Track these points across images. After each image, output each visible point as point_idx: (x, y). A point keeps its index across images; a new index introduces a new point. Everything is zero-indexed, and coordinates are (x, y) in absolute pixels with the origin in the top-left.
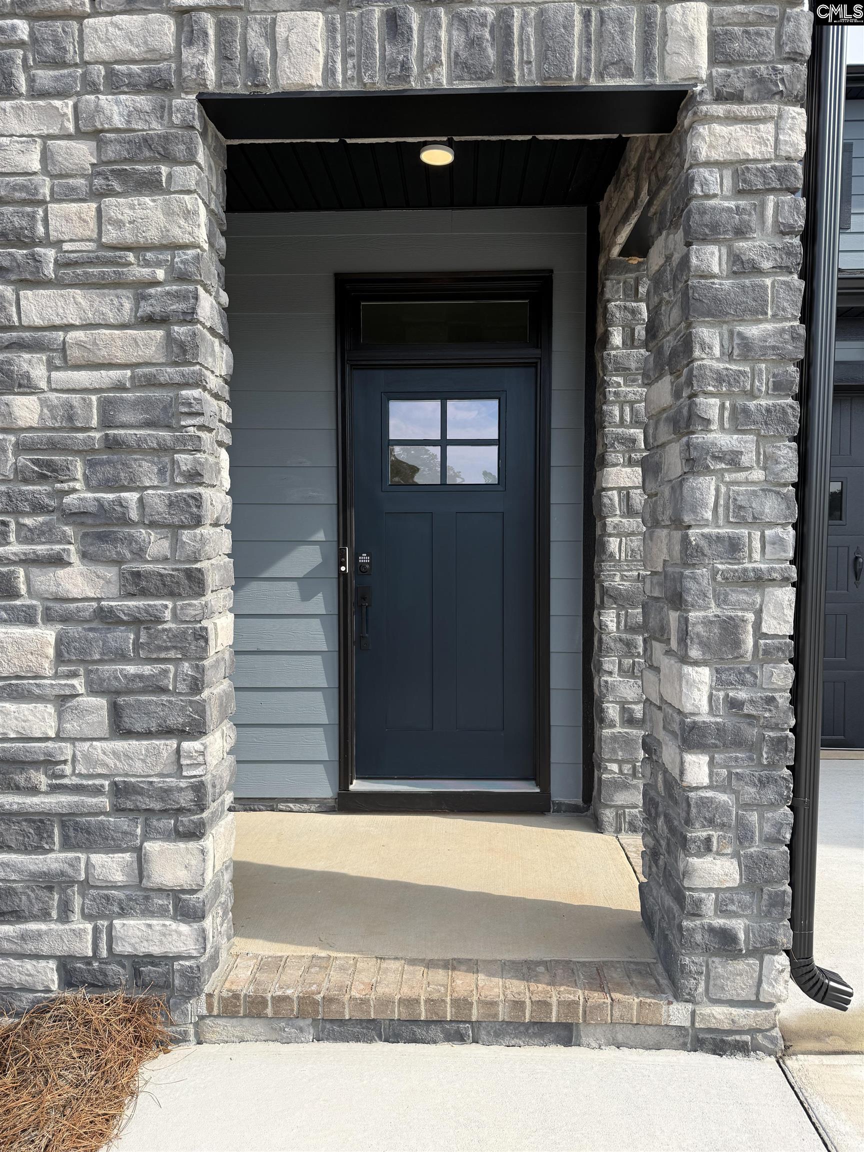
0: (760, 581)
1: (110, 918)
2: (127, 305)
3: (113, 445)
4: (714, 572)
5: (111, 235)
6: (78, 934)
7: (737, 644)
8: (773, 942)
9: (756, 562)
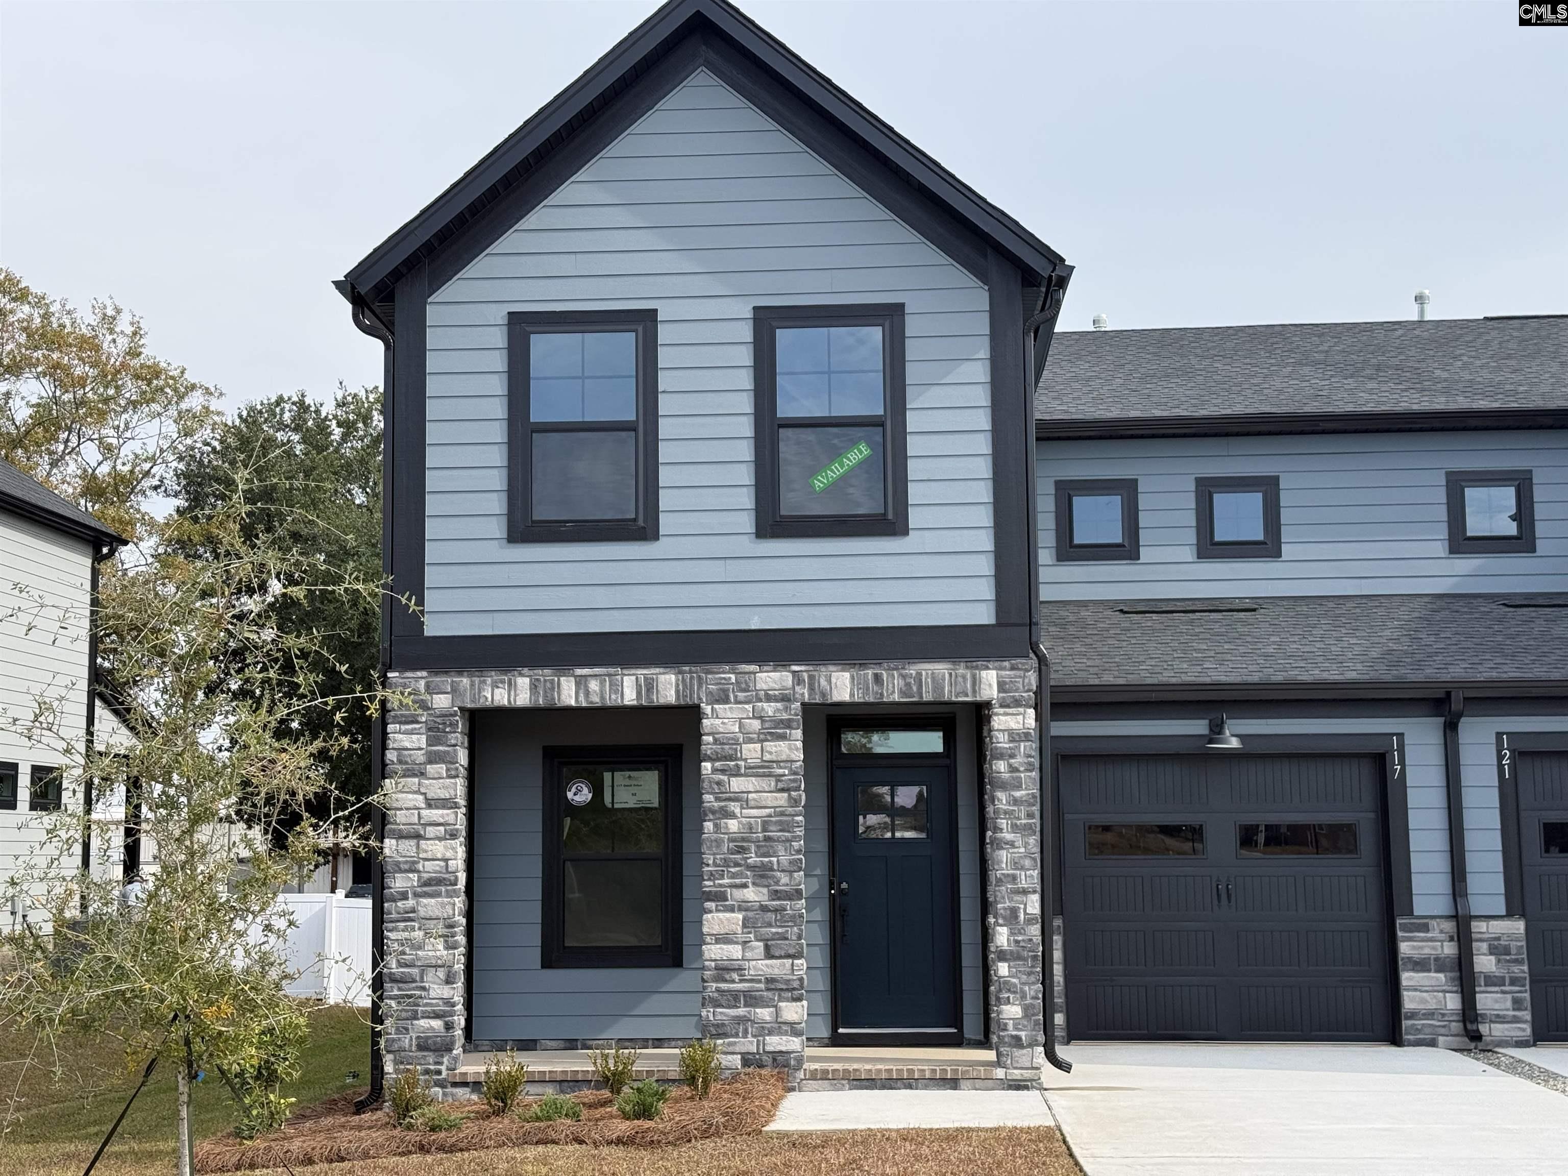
0: (1025, 892)
1: (763, 1036)
2: (773, 784)
3: (768, 839)
4: (1007, 888)
5: (767, 757)
6: (751, 1043)
7: (1017, 917)
8: (1036, 1040)
9: (1023, 884)
